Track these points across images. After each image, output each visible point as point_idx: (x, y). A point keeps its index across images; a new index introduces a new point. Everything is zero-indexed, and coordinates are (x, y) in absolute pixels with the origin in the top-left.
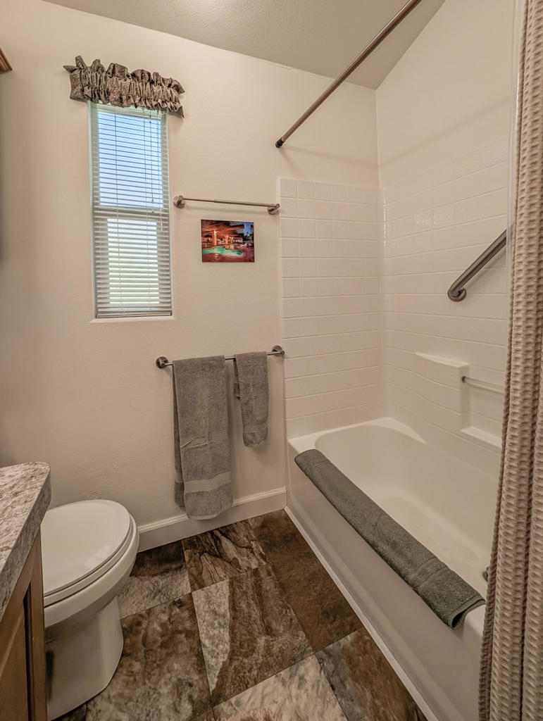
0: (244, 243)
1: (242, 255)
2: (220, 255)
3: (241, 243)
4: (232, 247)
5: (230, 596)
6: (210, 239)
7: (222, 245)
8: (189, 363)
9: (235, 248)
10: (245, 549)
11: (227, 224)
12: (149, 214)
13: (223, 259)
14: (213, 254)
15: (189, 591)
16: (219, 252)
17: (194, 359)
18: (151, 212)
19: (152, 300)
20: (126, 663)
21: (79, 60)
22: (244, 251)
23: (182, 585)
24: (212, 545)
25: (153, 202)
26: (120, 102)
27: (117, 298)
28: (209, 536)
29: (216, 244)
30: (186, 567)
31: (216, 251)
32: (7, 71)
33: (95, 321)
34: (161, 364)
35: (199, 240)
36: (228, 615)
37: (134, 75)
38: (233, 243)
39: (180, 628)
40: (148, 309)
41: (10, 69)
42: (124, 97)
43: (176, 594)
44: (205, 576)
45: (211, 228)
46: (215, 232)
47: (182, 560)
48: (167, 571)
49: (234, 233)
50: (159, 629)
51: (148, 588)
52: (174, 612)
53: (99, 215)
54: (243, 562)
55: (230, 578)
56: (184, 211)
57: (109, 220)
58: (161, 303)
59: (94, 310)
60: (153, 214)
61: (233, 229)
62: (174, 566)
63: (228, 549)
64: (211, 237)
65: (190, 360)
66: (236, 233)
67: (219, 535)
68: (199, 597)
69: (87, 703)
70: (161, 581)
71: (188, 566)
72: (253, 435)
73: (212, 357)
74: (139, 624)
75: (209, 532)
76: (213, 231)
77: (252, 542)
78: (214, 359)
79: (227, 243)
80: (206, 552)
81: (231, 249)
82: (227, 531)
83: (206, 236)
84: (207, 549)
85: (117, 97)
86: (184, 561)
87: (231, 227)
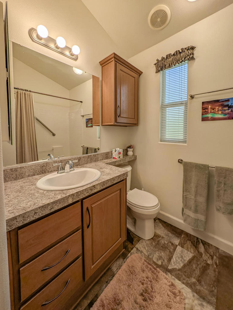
0: (228, 110)
1: (226, 116)
2: (212, 117)
3: (226, 110)
4: (220, 112)
5: (190, 259)
6: (206, 110)
7: (213, 112)
8: (190, 164)
9: (222, 113)
10: (209, 255)
11: (218, 101)
12: (180, 104)
13: (213, 119)
14: (208, 117)
15: (177, 244)
16: (211, 116)
17: (192, 163)
18: (180, 103)
19: (180, 137)
20: (152, 240)
21: (158, 60)
22: (228, 113)
23: (176, 241)
24: (195, 241)
25: (181, 99)
26: (170, 66)
27: (168, 136)
28: (196, 238)
29: (210, 112)
30: (180, 238)
31: (210, 115)
32: (142, 74)
33: (160, 142)
34: (180, 161)
35: (200, 111)
36: (186, 262)
37: (174, 55)
38: (221, 110)
39: (169, 248)
40: (178, 140)
41: (142, 73)
42: (171, 64)
43: (173, 241)
44: (185, 246)
45: (208, 105)
46: (210, 107)
47: (180, 236)
48: (174, 234)
49: (222, 105)
50: (163, 243)
51: (166, 233)
52: (169, 244)
53: (163, 107)
54: (205, 257)
55: (195, 255)
56: (194, 99)
57: (167, 109)
58: (184, 138)
59: (160, 139)
60: (181, 103)
61: (222, 103)
62: (177, 235)
63: (201, 248)
64: (207, 109)
65: (190, 163)
66: (223, 105)
67: (200, 241)
68: (179, 249)
69: (142, 238)
70: (170, 235)
71: (181, 238)
72: (220, 207)
73: (202, 164)
74: (159, 237)
75: (197, 237)
76: (208, 106)
77: (214, 256)
78: (202, 165)
79: (217, 111)
80: (191, 241)
81: (220, 114)
82: (204, 243)
83: (204, 109)
84: (192, 241)
85: (168, 65)
86: (181, 236)
87: (220, 102)
